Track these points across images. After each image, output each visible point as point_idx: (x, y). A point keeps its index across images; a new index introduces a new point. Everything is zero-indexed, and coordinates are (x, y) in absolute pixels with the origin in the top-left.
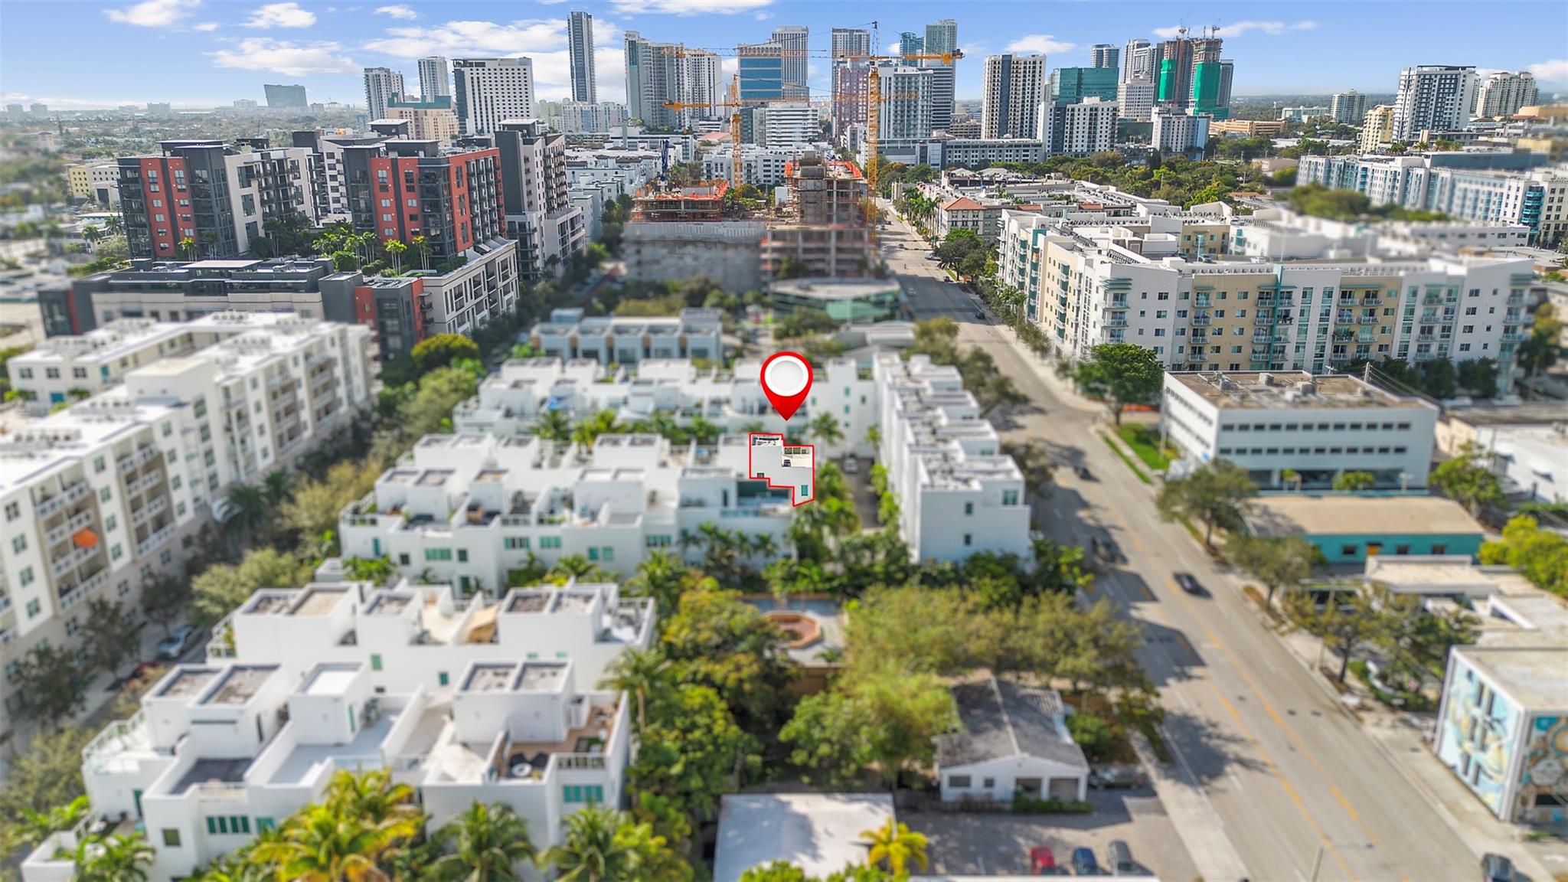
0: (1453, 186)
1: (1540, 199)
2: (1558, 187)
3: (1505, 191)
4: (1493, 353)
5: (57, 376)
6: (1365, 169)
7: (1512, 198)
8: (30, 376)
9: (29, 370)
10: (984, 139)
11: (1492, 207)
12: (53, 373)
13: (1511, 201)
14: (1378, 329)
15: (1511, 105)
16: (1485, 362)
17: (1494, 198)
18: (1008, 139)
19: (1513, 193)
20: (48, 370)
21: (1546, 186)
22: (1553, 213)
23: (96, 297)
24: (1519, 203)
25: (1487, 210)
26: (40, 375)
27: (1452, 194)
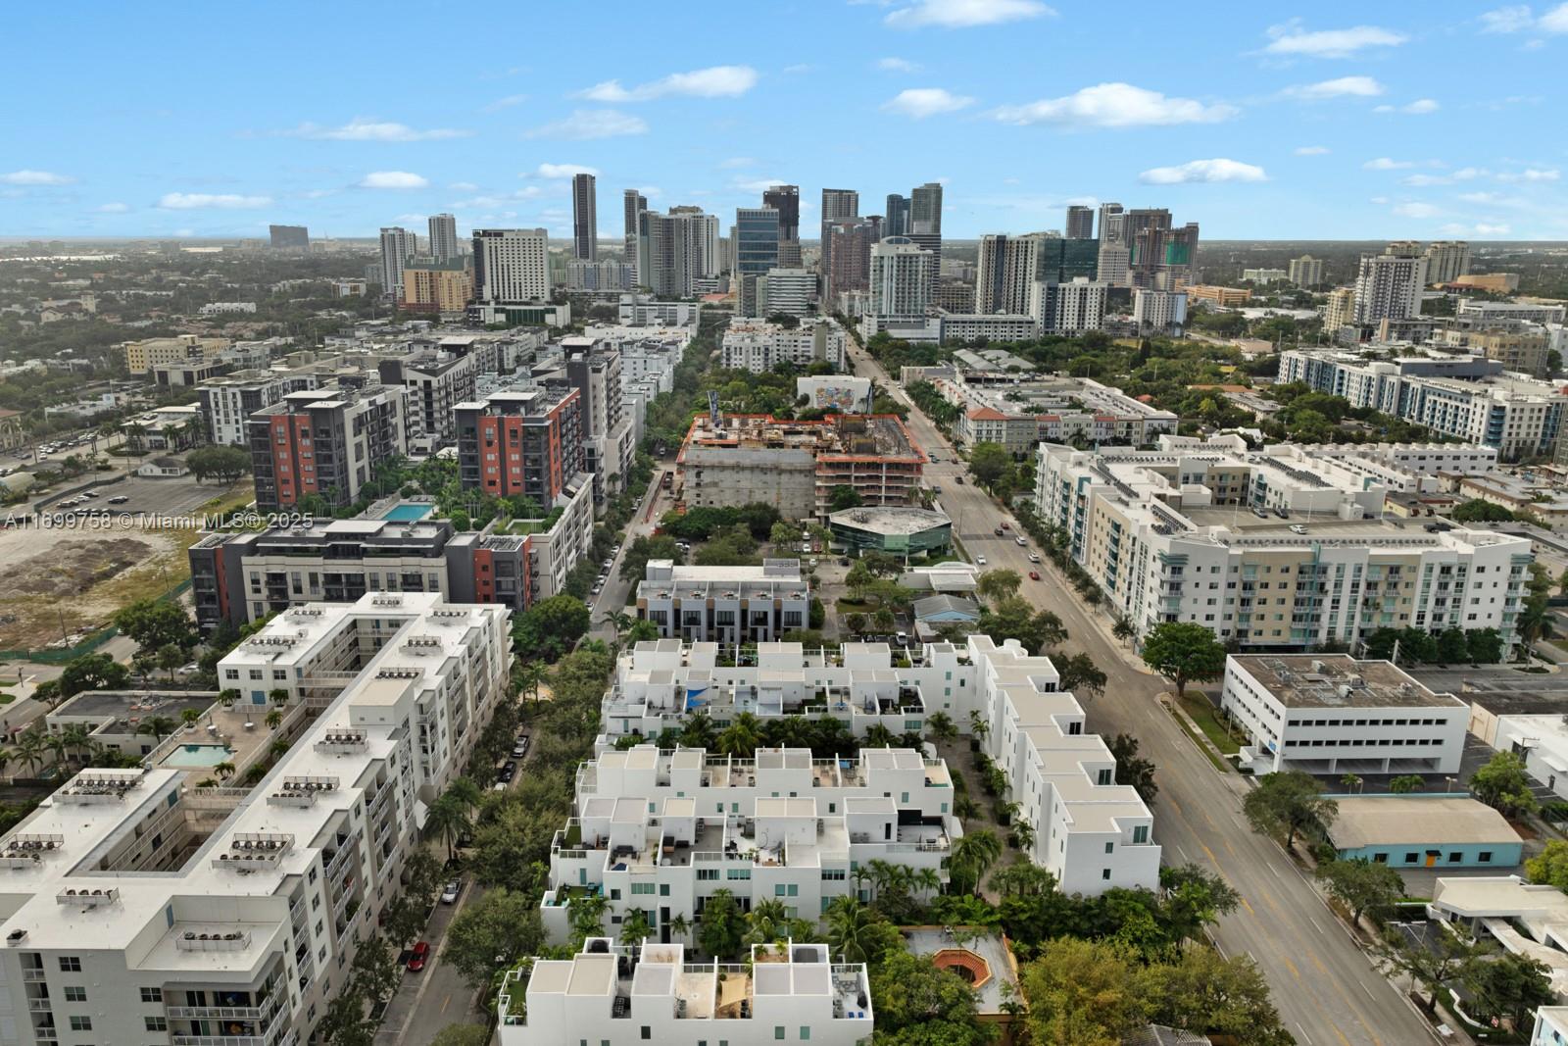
0: (1423, 399)
1: (1502, 417)
2: (1518, 407)
3: (1471, 407)
4: (1495, 624)
5: (260, 677)
6: (1342, 371)
7: (1478, 414)
8: (236, 677)
9: (236, 671)
10: (978, 315)
11: (1459, 421)
12: (255, 675)
13: (1477, 417)
14: (1399, 602)
15: (1450, 273)
16: (1490, 632)
17: (1461, 413)
18: (1002, 315)
19: (1478, 410)
20: (252, 672)
21: (1508, 405)
22: (1514, 431)
23: (245, 560)
24: (1484, 420)
25: (1455, 423)
26: (244, 675)
27: (1422, 406)
